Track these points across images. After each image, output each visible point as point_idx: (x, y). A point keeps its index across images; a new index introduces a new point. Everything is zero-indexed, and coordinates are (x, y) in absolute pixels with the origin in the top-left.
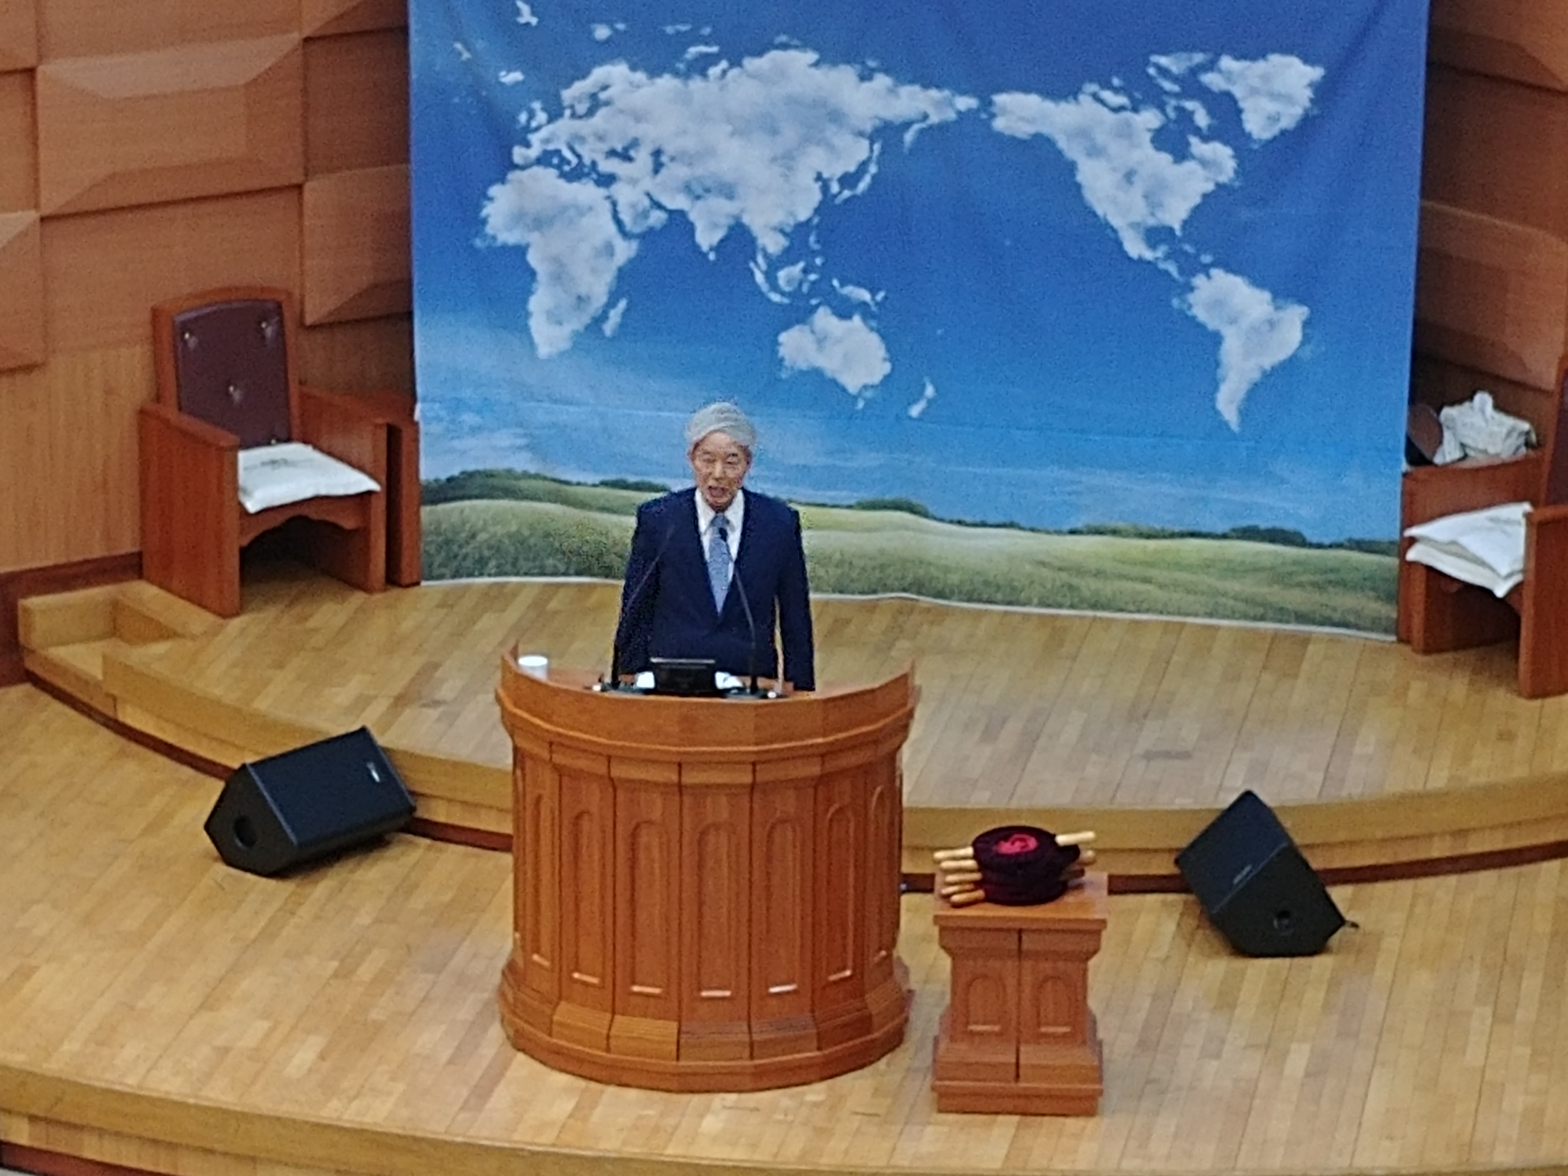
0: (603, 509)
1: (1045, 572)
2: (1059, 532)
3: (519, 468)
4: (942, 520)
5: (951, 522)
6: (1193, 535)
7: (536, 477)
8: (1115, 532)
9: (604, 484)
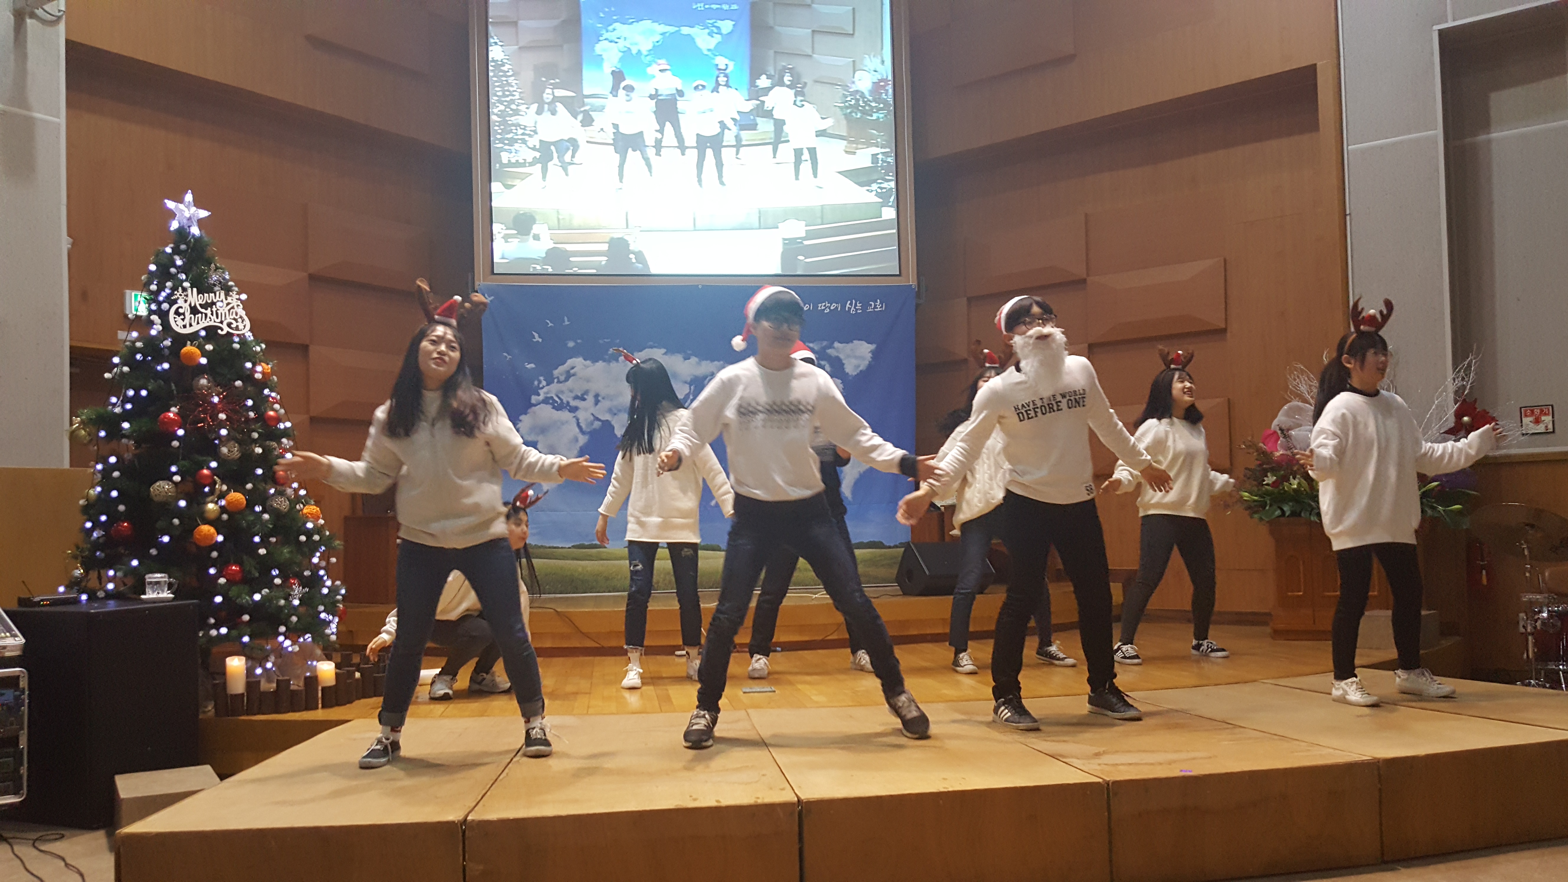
0: (573, 559)
7: (542, 547)
9: (574, 547)
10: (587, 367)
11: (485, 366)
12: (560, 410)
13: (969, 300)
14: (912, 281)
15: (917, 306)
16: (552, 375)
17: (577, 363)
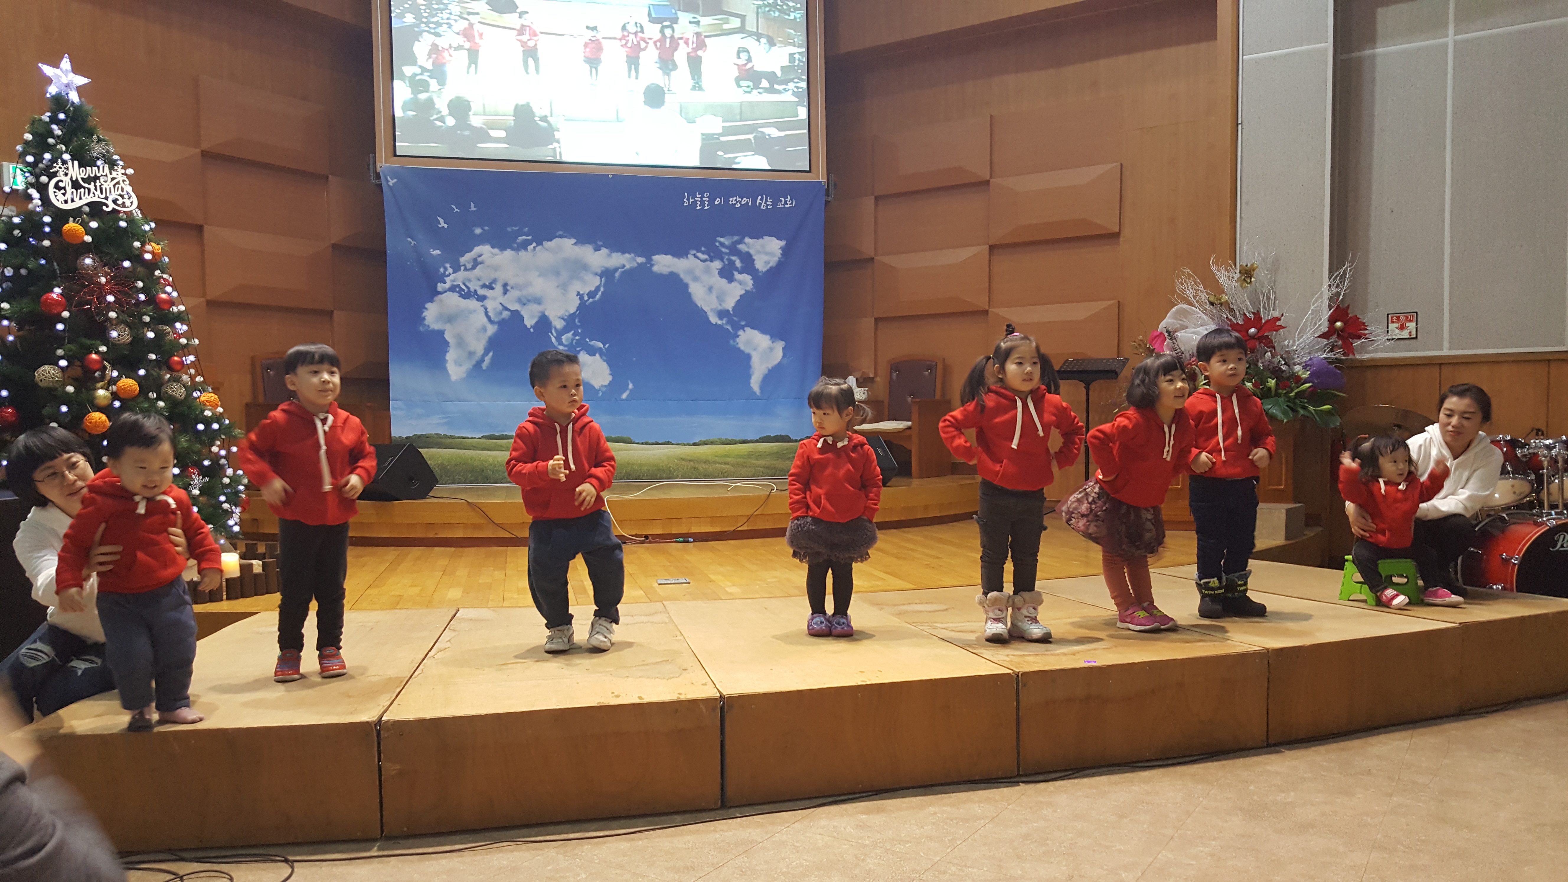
0: (484, 449)
1: (683, 463)
2: (688, 444)
3: (442, 433)
4: (638, 443)
5: (642, 444)
6: (745, 442)
7: (451, 437)
8: (712, 443)
9: (483, 438)
10: (495, 255)
11: (388, 252)
12: (468, 298)
13: (877, 199)
14: (822, 178)
15: (827, 203)
16: (458, 262)
17: (485, 250)
